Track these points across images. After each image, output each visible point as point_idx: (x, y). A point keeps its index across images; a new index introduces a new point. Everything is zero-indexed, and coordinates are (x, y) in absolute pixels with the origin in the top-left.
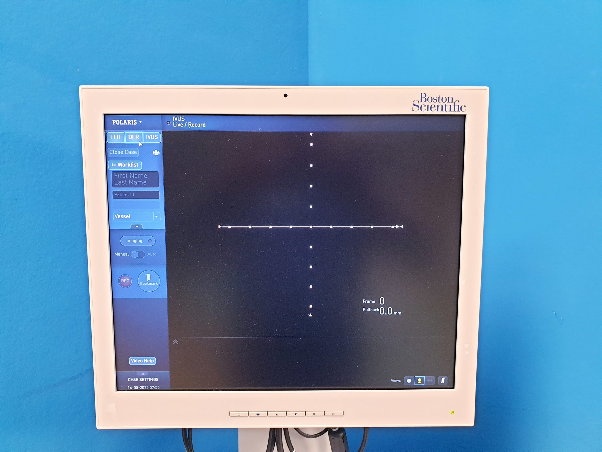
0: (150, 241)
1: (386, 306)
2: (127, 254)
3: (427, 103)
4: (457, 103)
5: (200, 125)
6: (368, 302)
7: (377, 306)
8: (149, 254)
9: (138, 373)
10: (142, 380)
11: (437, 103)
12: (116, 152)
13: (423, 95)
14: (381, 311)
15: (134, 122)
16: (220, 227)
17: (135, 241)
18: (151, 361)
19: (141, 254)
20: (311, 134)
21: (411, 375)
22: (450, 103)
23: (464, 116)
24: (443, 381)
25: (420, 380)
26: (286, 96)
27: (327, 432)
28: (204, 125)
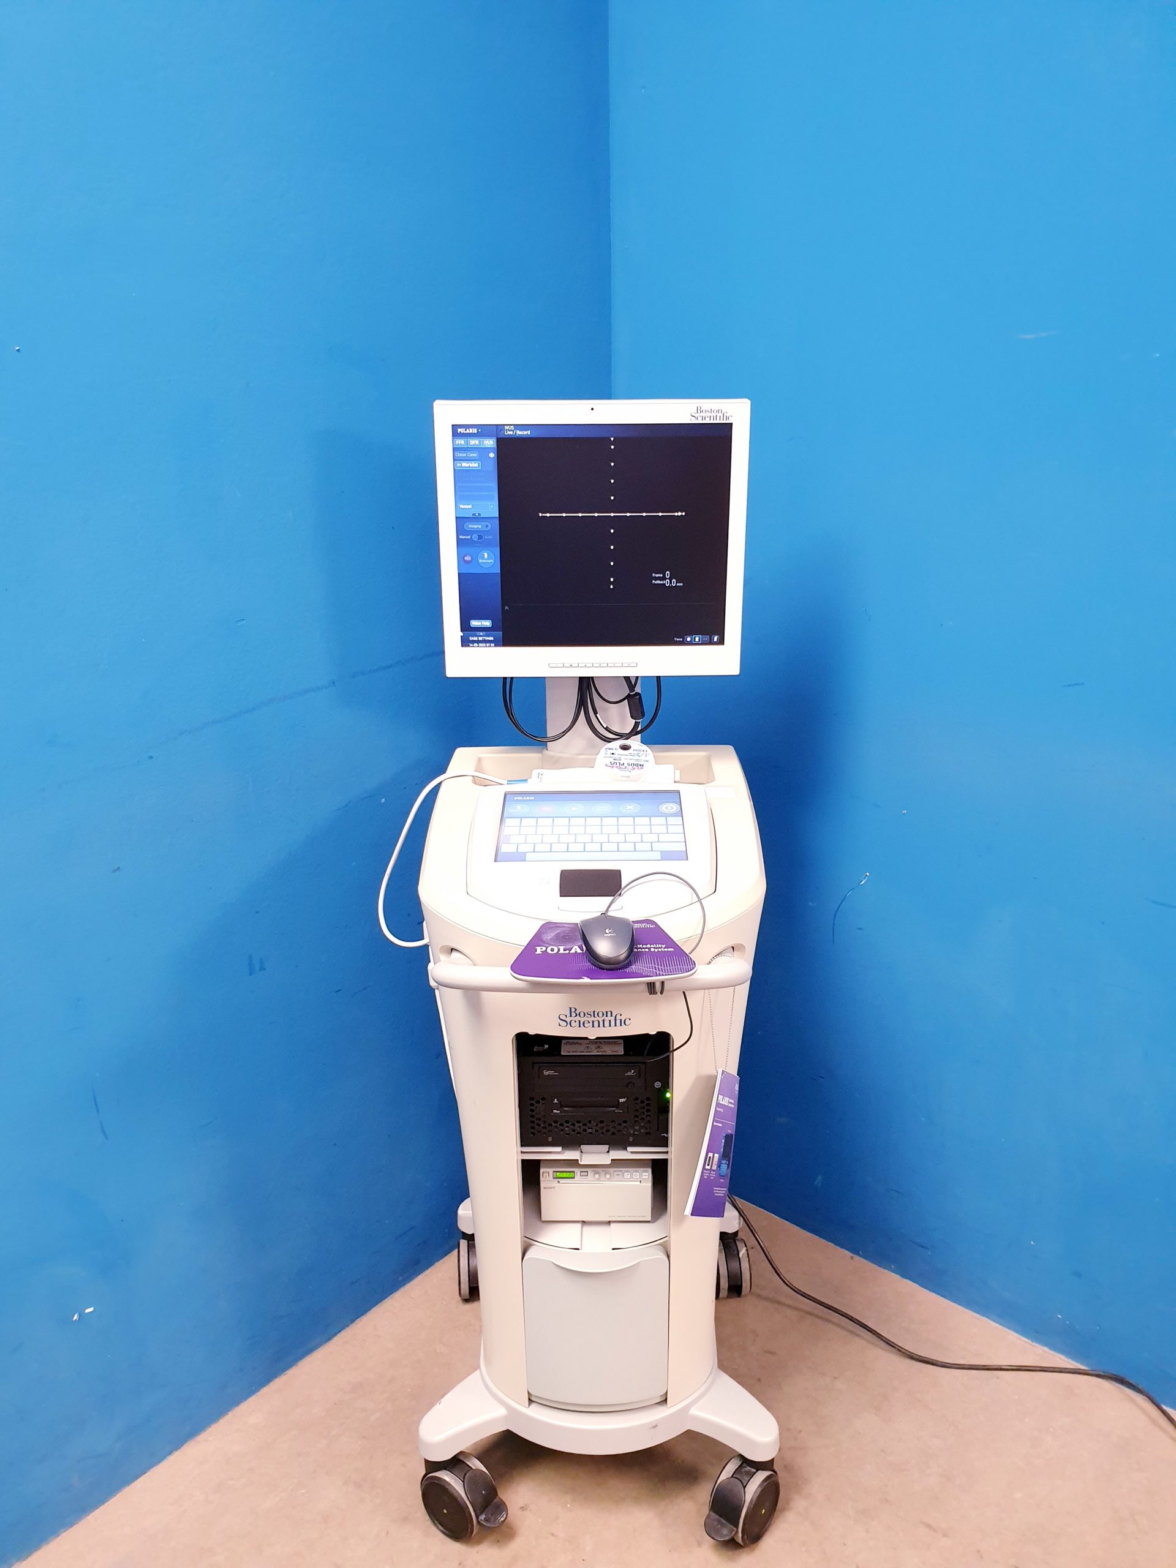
0: (487, 526)
1: (671, 579)
2: (469, 537)
3: (702, 414)
4: (725, 414)
5: (525, 433)
6: (657, 576)
7: (664, 578)
8: (486, 537)
9: (478, 633)
10: (480, 639)
11: (710, 414)
12: (461, 455)
13: (699, 408)
14: (667, 583)
15: (475, 431)
16: (540, 515)
17: (476, 527)
18: (487, 623)
19: (480, 537)
20: (612, 439)
21: (690, 634)
22: (720, 414)
23: (732, 424)
24: (715, 639)
25: (697, 639)
26: (592, 409)
27: (626, 700)
28: (529, 432)
